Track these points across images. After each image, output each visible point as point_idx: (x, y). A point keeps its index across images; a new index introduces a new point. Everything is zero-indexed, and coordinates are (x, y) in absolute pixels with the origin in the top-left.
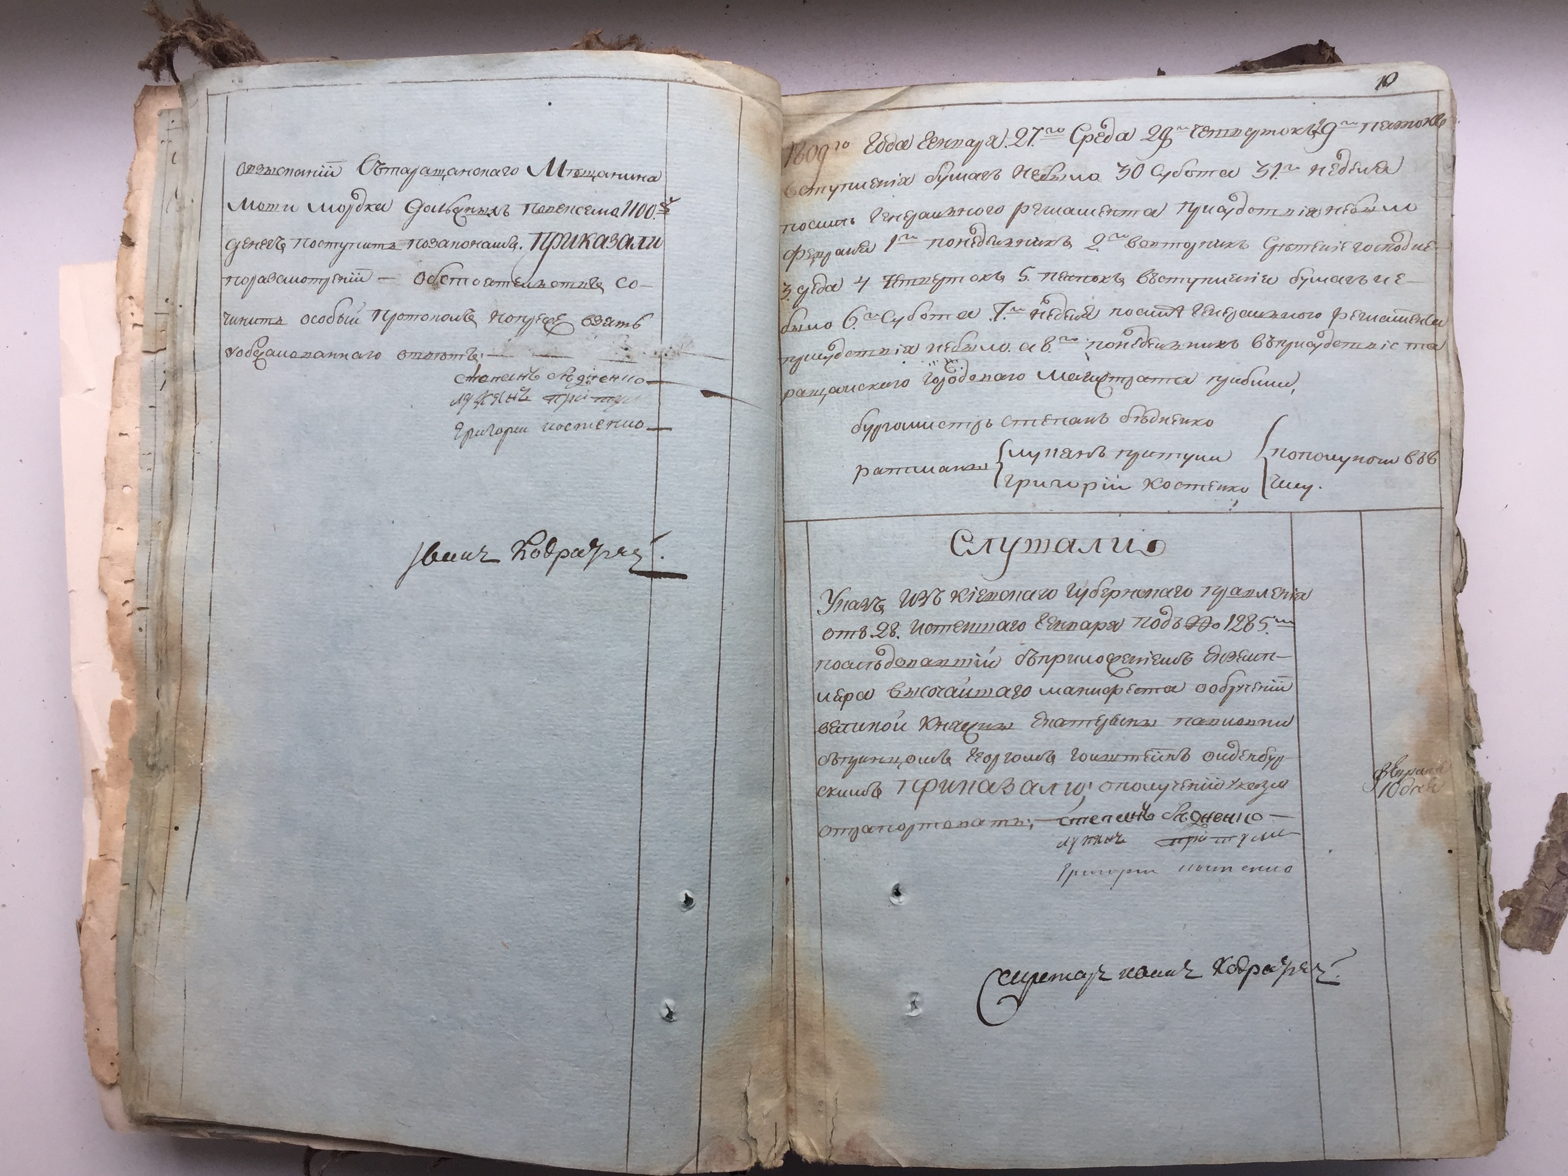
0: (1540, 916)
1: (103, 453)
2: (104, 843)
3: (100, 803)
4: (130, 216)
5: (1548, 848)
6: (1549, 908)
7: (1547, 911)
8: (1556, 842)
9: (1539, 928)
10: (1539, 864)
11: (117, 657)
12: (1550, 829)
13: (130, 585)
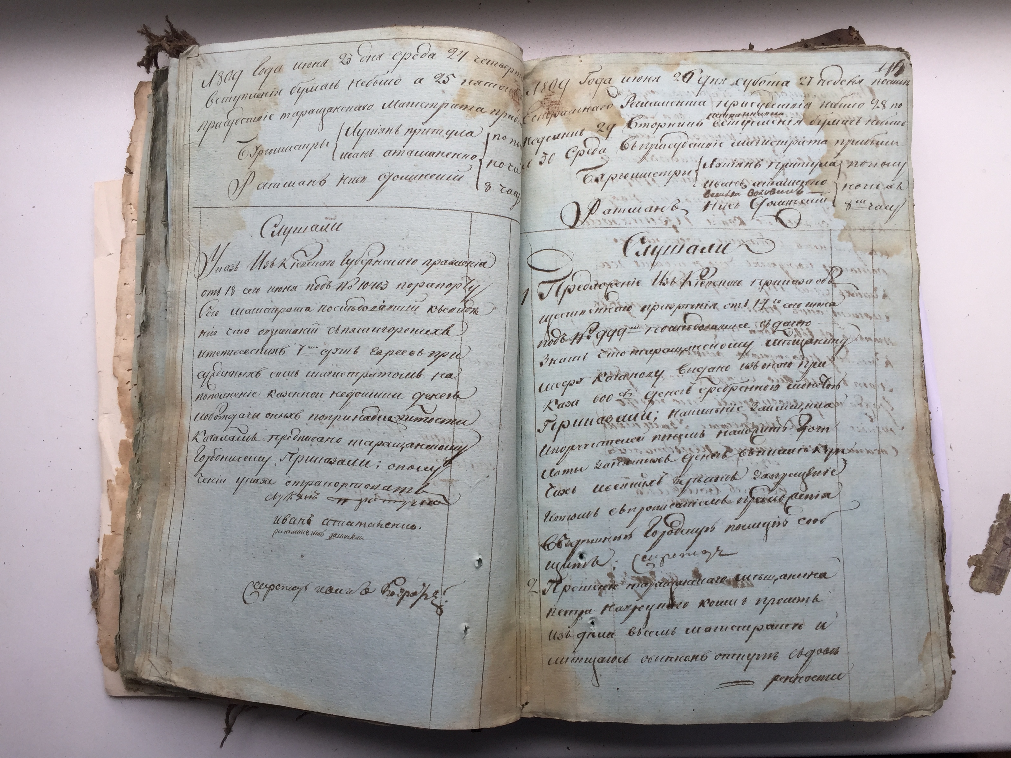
0: (993, 572)
1: (115, 295)
2: (114, 525)
3: (111, 501)
4: (130, 157)
5: (998, 528)
6: (999, 567)
7: (998, 568)
8: (1003, 524)
9: (993, 579)
10: (992, 539)
11: (123, 414)
12: (998, 516)
13: (131, 372)
